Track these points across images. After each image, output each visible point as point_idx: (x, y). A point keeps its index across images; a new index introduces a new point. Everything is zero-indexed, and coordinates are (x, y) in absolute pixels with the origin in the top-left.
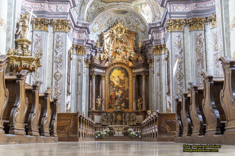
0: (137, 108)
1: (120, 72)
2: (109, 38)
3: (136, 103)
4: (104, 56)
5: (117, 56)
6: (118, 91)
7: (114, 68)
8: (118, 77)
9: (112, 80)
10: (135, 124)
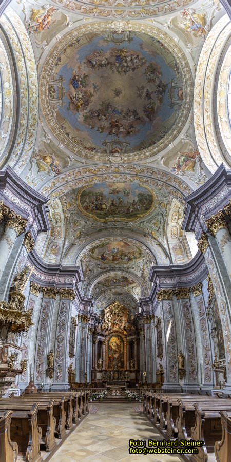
0: (130, 368)
1: (117, 338)
2: (109, 313)
3: (130, 363)
4: (104, 326)
5: (115, 326)
6: (115, 354)
7: (112, 336)
8: (116, 343)
9: (111, 345)
10: (129, 380)
